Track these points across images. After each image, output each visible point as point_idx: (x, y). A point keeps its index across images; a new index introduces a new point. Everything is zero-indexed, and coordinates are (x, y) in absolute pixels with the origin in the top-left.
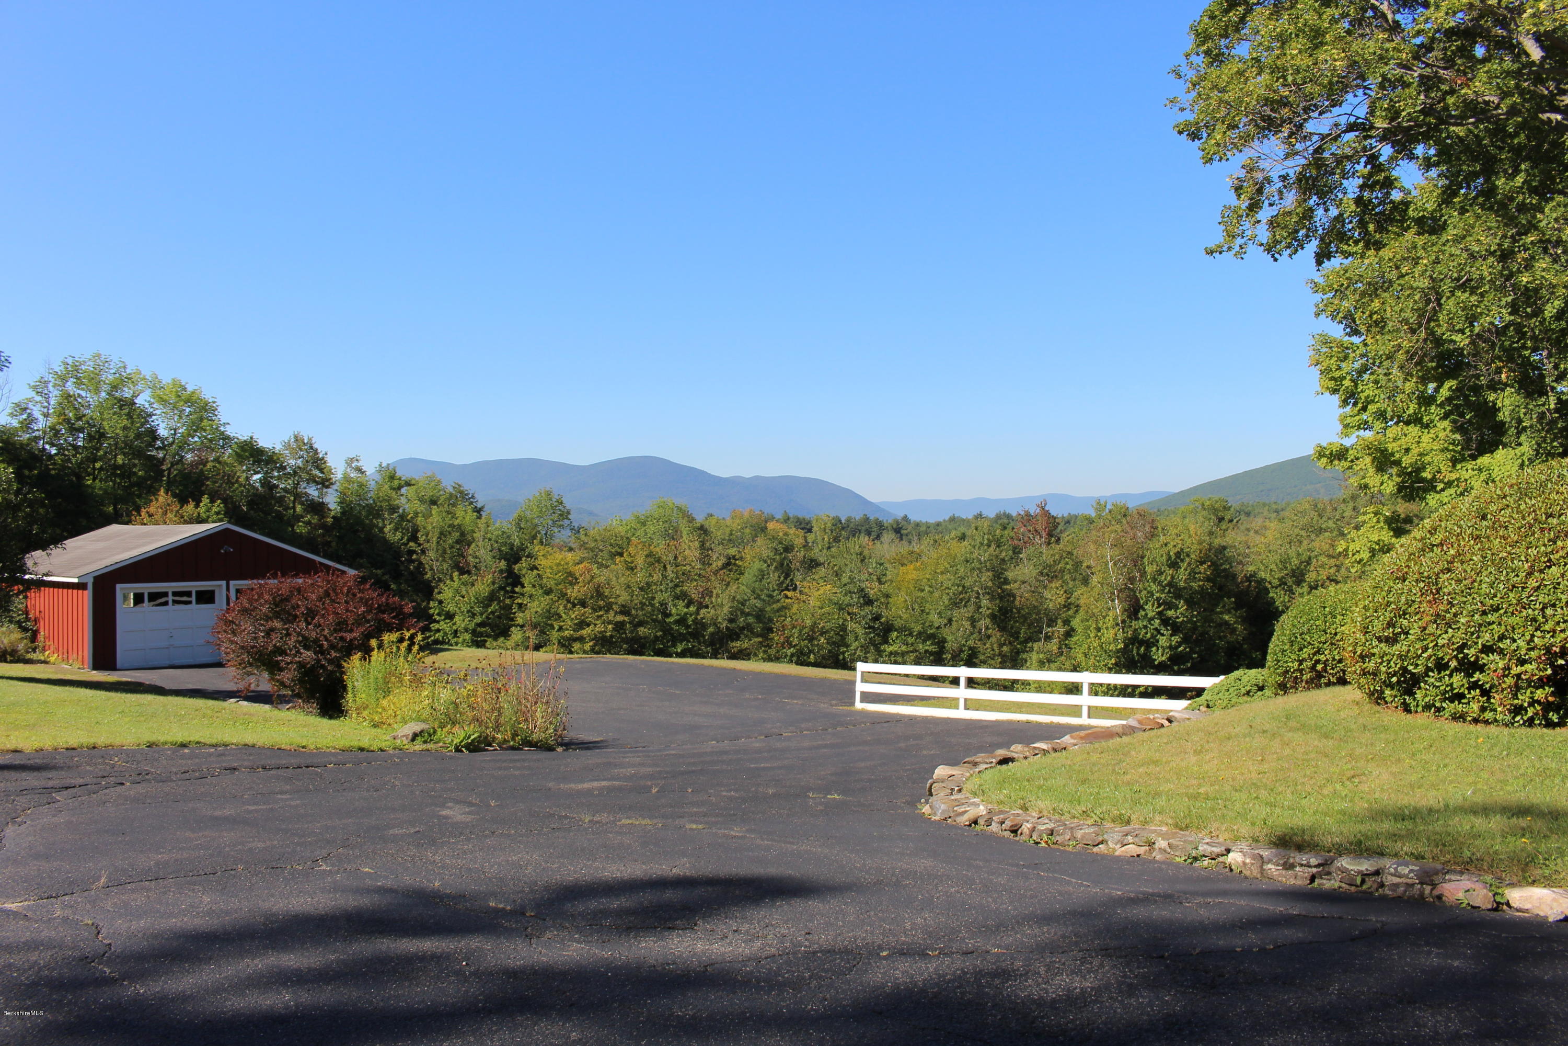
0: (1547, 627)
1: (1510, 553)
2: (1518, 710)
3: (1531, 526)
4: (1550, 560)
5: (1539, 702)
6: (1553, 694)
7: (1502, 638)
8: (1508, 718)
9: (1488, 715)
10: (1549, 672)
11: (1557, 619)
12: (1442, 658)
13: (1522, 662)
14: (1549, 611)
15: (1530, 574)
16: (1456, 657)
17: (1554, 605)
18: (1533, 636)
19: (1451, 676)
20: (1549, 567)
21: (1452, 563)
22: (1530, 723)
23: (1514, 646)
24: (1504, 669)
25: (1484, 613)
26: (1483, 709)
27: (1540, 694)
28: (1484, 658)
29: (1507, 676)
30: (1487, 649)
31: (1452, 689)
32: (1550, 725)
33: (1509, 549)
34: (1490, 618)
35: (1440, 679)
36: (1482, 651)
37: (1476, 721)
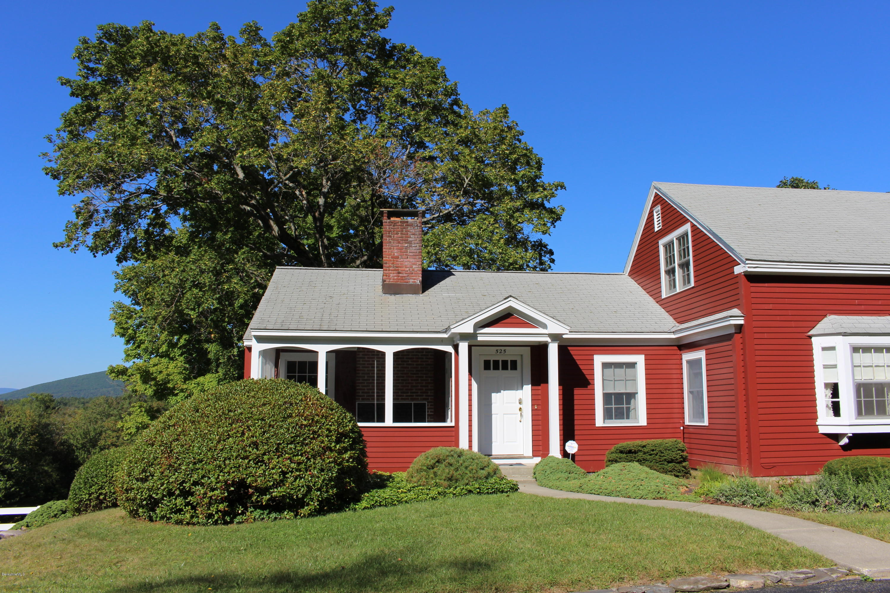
0: (226, 470)
1: (209, 431)
2: (210, 516)
3: (220, 416)
4: (229, 435)
5: (220, 511)
6: (227, 506)
7: (203, 476)
8: (205, 521)
9: (195, 520)
10: (226, 494)
11: (231, 465)
12: (172, 489)
13: (213, 490)
14: (228, 462)
15: (219, 442)
16: (179, 488)
17: (230, 459)
18: (219, 475)
19: (176, 499)
20: (228, 438)
21: (179, 435)
22: (216, 523)
23: (209, 481)
24: (204, 494)
25: (195, 463)
26: (192, 517)
27: (221, 507)
28: (194, 489)
29: (205, 498)
30: (195, 483)
31: (176, 506)
32: (226, 523)
33: (209, 428)
34: (198, 466)
35: (170, 501)
36: (193, 485)
37: (188, 524)
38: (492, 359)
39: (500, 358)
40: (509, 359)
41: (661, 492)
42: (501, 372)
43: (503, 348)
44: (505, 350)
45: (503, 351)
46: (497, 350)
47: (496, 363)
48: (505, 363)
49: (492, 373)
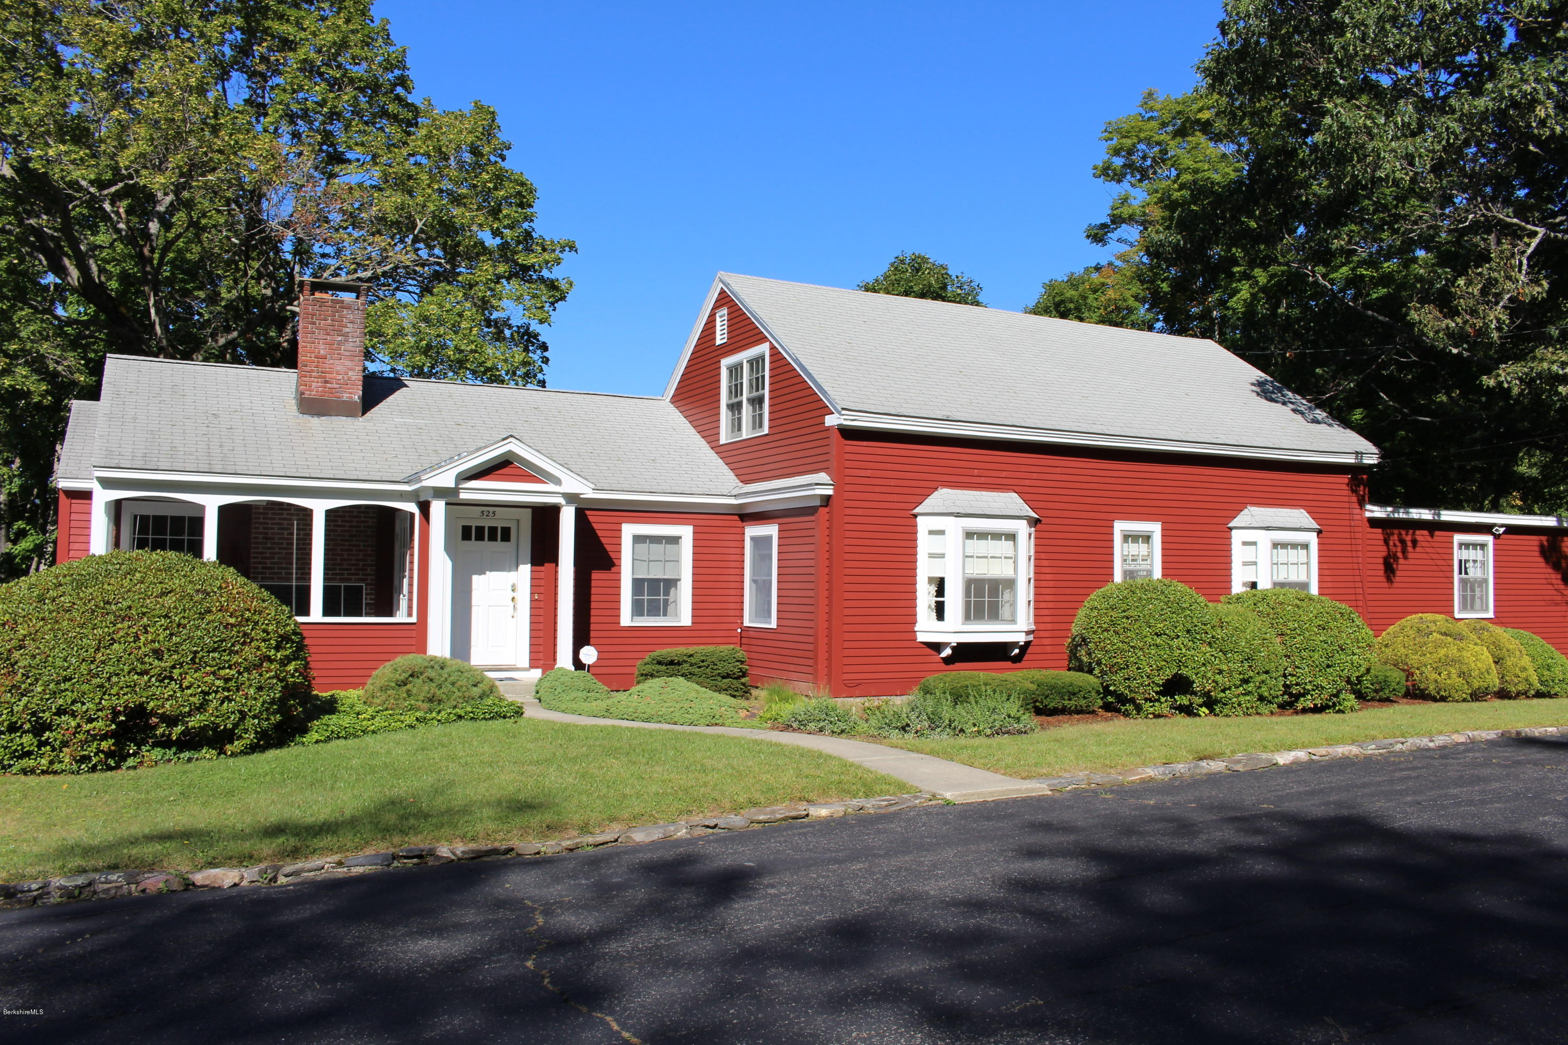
0: (113, 692)
1: (79, 633)
2: (85, 759)
4: (112, 639)
5: (102, 751)
6: (113, 745)
7: (74, 702)
8: (75, 767)
9: (57, 767)
10: (114, 727)
11: (121, 684)
12: (16, 722)
13: (90, 720)
14: (115, 679)
15: (98, 649)
16: (29, 721)
17: (117, 675)
18: (101, 699)
19: (22, 737)
20: (112, 644)
22: (94, 769)
23: (85, 708)
24: (75, 727)
25: (58, 683)
26: (51, 763)
27: (105, 745)
28: (57, 719)
29: (77, 733)
30: (60, 712)
31: (23, 748)
32: (110, 768)
33: (78, 629)
34: (63, 686)
35: (12, 741)
36: (55, 714)
37: (44, 773)
38: (474, 524)
39: (487, 523)
40: (499, 525)
41: (717, 717)
42: (486, 544)
43: (491, 509)
44: (494, 512)
45: (491, 514)
46: (482, 512)
47: (480, 530)
48: (493, 530)
49: (473, 544)
